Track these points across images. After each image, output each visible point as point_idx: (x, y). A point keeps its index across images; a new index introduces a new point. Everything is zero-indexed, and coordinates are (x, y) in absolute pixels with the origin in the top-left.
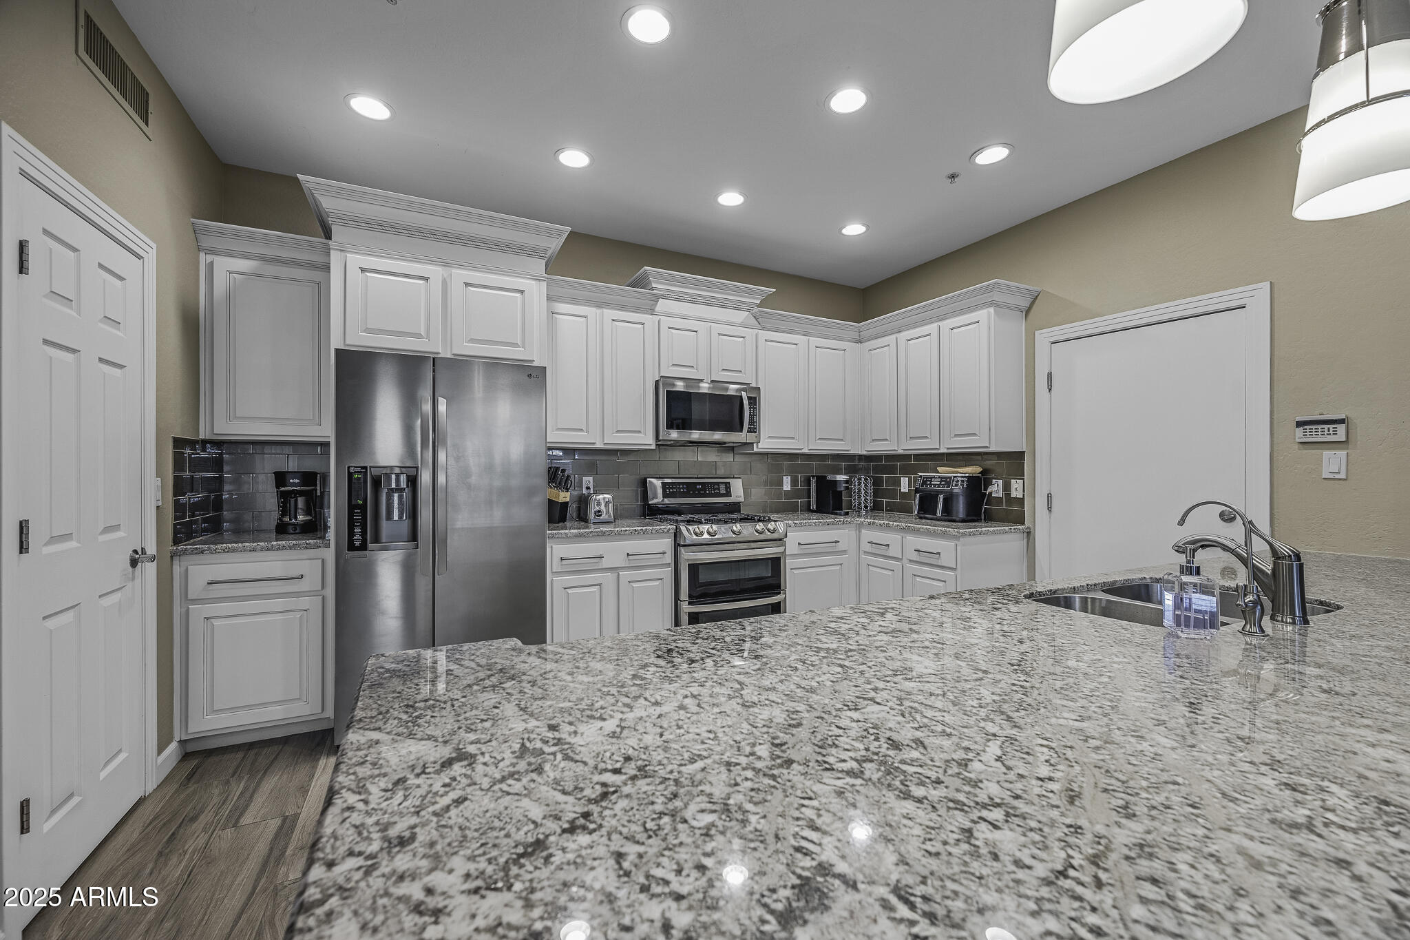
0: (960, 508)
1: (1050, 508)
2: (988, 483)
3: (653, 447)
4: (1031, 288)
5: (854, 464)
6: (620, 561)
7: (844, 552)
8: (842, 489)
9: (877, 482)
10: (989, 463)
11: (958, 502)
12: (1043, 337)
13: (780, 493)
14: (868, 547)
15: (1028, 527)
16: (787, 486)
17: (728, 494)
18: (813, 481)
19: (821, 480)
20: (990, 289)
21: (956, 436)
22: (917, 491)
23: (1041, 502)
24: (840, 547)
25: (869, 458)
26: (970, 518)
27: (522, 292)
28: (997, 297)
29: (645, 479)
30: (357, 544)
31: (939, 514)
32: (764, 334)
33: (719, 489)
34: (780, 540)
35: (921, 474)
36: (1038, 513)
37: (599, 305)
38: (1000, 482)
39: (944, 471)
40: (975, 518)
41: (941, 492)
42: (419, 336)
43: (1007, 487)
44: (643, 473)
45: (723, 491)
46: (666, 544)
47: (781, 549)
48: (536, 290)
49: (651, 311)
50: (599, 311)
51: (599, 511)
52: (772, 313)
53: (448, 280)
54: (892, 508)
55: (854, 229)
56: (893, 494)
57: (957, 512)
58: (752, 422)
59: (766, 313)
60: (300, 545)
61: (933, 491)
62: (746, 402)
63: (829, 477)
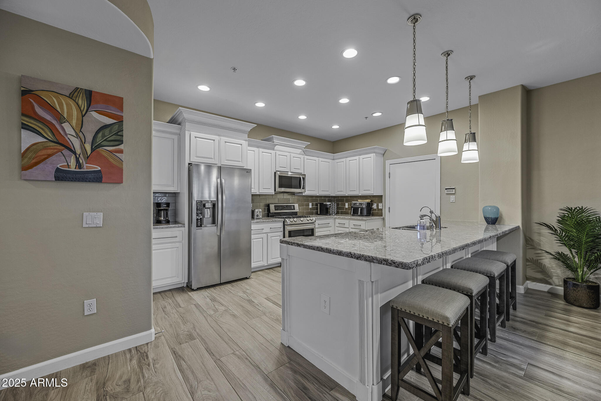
0: (365, 212)
1: (389, 211)
2: (372, 205)
3: (274, 194)
4: (384, 148)
5: (330, 198)
6: (268, 230)
7: (331, 227)
8: (329, 207)
9: (338, 205)
10: (373, 199)
11: (364, 210)
12: (388, 162)
13: (308, 209)
14: (338, 225)
15: (384, 217)
16: (310, 207)
17: (294, 209)
18: (319, 205)
19: (321, 205)
20: (374, 148)
21: (364, 190)
22: (352, 207)
23: (387, 210)
24: (330, 225)
25: (334, 197)
26: (368, 215)
27: (241, 145)
28: (376, 151)
29: (269, 204)
30: (199, 225)
31: (359, 214)
32: (306, 157)
33: (291, 207)
34: (313, 223)
35: (353, 202)
36: (386, 212)
37: (258, 147)
38: (376, 204)
39: (360, 201)
40: (369, 215)
41: (360, 207)
42: (212, 158)
43: (378, 206)
44: (268, 202)
45: (292, 208)
46: (281, 225)
47: (314, 226)
48: (245, 143)
49: (273, 149)
50: (258, 149)
51: (257, 215)
52: (309, 151)
53: (220, 140)
54: (342, 213)
55: (336, 127)
56: (343, 208)
57: (364, 213)
58: (304, 186)
59: (307, 150)
60: (176, 226)
61: (356, 207)
62: (302, 179)
63: (324, 203)
